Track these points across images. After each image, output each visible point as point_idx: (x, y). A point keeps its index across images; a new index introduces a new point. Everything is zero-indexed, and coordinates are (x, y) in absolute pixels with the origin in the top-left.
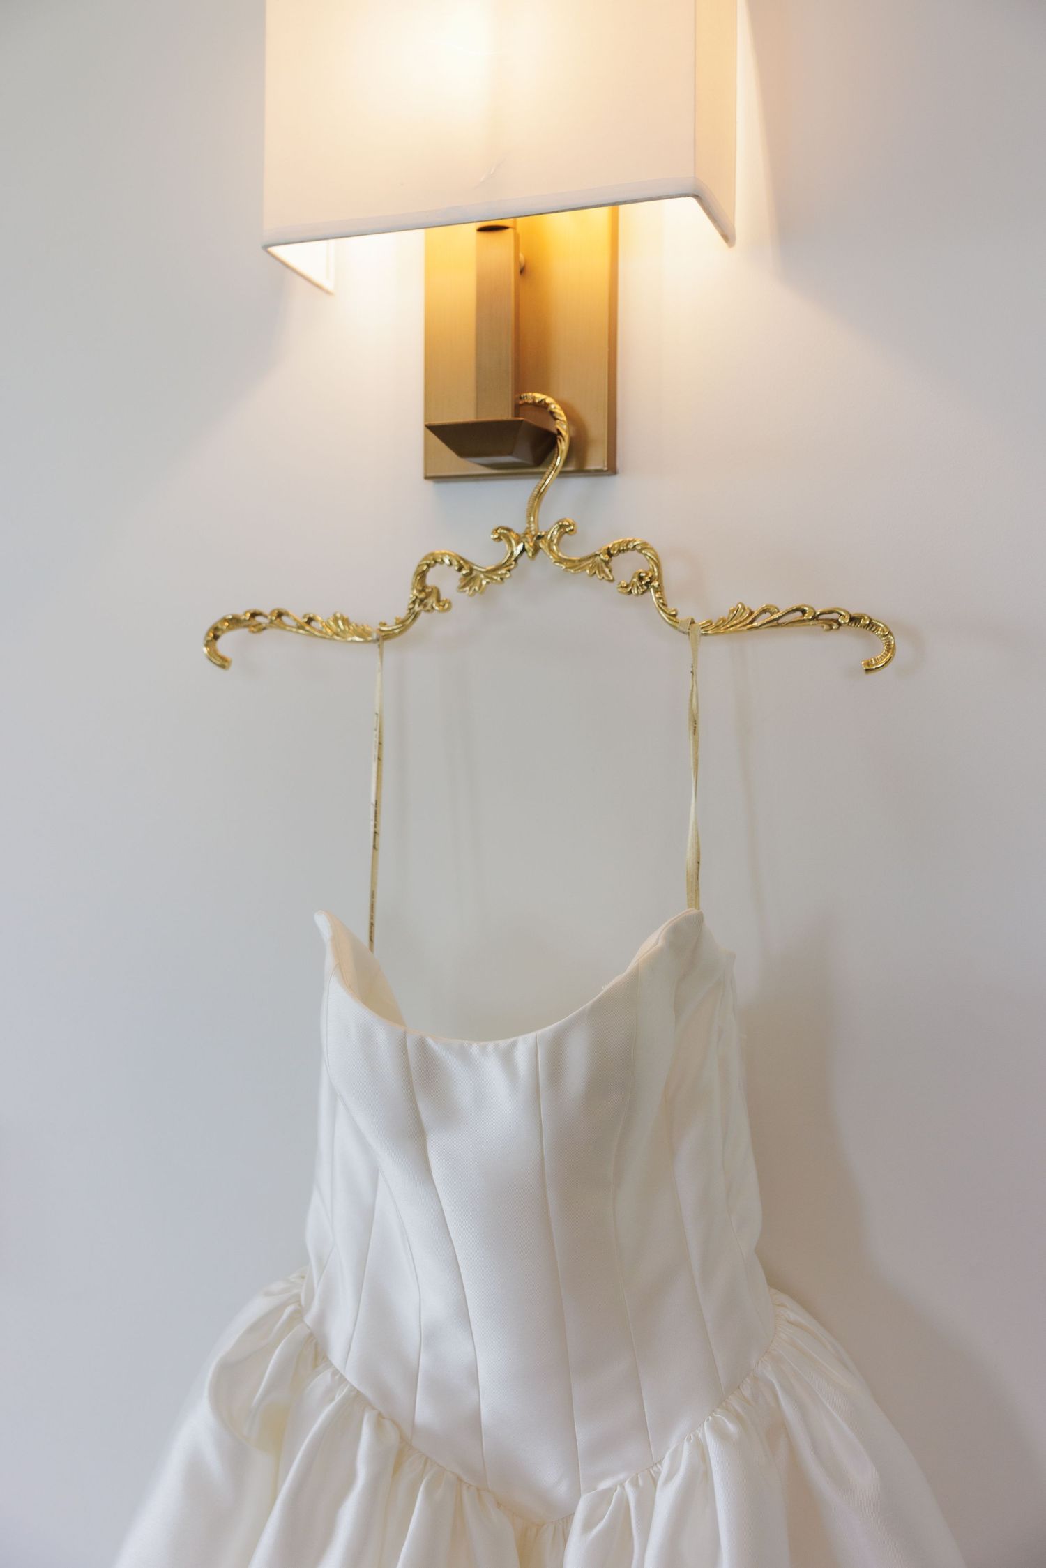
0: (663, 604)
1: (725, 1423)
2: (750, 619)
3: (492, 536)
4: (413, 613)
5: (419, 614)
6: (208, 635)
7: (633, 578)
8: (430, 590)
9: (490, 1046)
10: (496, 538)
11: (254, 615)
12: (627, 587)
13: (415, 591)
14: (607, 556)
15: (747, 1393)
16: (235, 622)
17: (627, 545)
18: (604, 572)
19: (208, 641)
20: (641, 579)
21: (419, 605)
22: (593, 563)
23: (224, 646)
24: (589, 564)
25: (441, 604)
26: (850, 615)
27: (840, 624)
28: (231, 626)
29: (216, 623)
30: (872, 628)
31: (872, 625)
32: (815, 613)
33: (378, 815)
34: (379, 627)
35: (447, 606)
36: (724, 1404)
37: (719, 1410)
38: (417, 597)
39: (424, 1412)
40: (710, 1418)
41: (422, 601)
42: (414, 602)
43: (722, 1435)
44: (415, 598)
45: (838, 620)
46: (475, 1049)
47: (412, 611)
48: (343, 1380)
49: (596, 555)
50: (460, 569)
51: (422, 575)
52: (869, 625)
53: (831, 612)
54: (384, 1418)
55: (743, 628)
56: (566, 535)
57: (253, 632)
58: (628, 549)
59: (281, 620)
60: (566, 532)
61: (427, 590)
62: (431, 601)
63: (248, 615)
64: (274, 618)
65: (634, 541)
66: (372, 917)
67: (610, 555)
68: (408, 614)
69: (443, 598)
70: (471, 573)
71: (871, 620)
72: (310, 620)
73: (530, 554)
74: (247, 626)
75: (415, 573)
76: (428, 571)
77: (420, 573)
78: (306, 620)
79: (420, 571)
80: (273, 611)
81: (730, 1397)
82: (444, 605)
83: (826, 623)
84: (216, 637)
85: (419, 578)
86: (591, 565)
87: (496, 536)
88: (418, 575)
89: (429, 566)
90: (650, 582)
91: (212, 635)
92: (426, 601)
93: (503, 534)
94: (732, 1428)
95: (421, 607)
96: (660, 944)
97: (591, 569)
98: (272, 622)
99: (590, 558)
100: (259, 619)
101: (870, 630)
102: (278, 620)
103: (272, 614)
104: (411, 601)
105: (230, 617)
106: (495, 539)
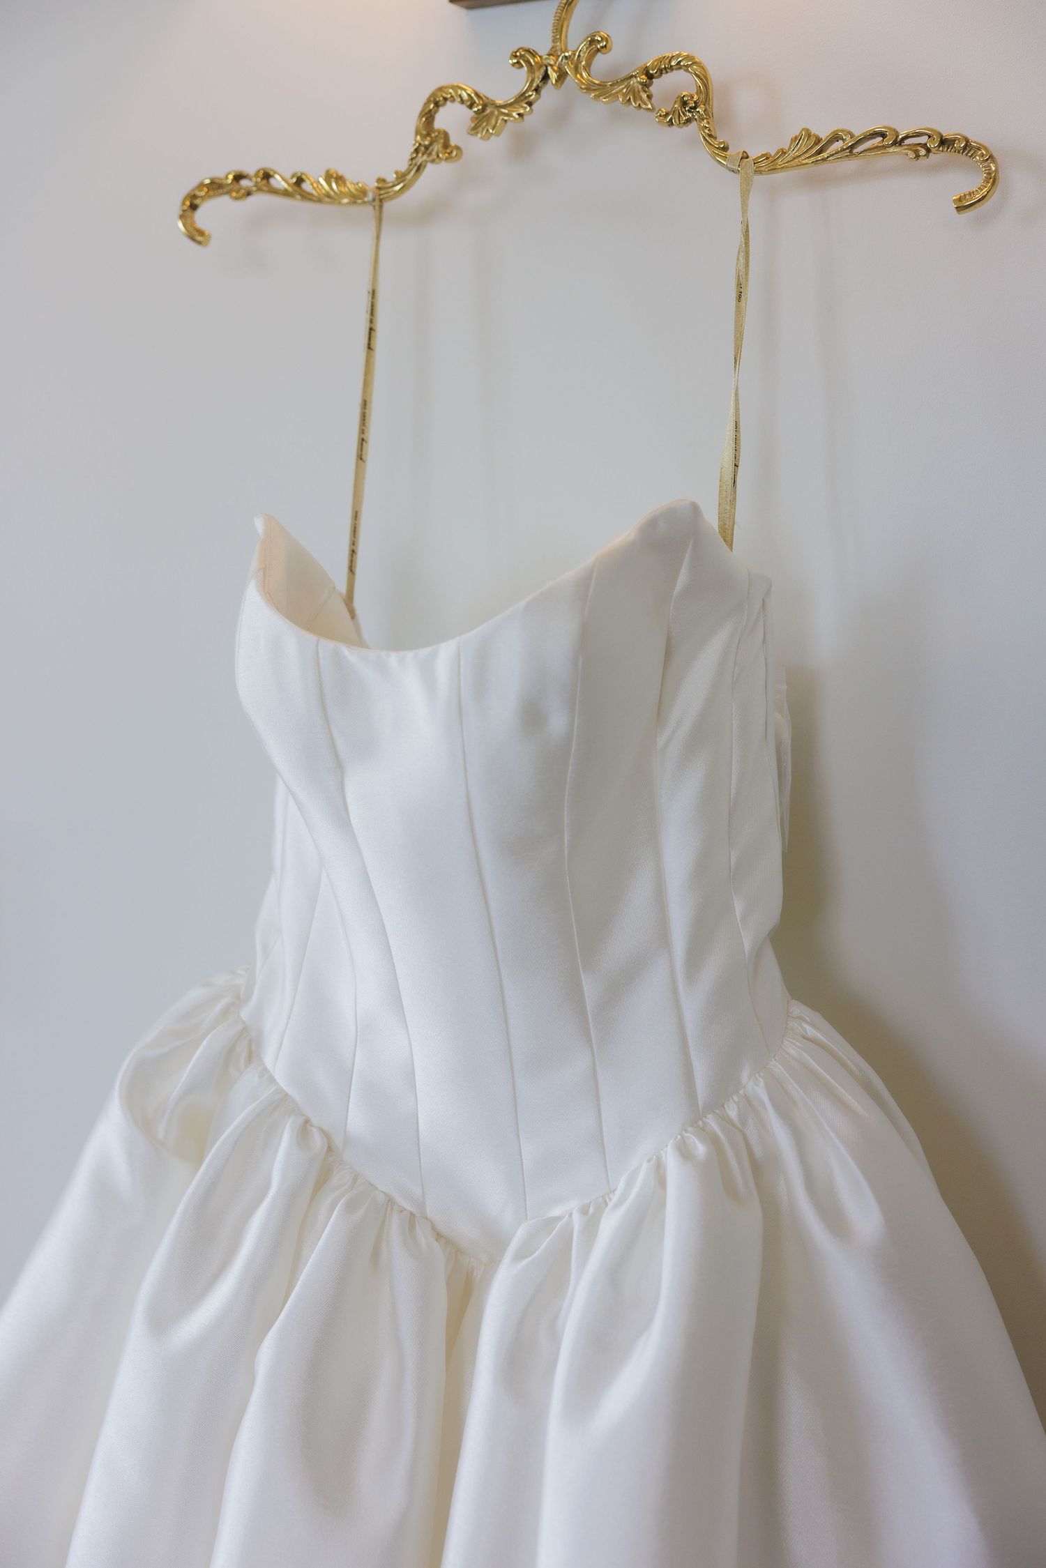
0: (710, 136)
1: (695, 1143)
2: (818, 147)
3: (510, 61)
4: (416, 165)
5: (425, 166)
6: (183, 203)
7: (675, 103)
8: (437, 134)
9: (410, 655)
10: (515, 63)
11: (238, 177)
12: (667, 114)
13: (419, 138)
14: (644, 77)
15: (732, 1112)
16: (216, 187)
17: (670, 62)
18: (641, 98)
19: (184, 211)
20: (684, 104)
21: (423, 154)
22: (627, 87)
23: (202, 218)
24: (623, 89)
25: (448, 151)
26: (942, 136)
27: (928, 150)
28: (211, 193)
29: (193, 190)
30: (969, 152)
31: (968, 147)
32: (897, 136)
33: (367, 418)
34: (376, 184)
35: (454, 153)
36: (700, 1123)
37: (690, 1129)
38: (420, 144)
39: (357, 1120)
40: (679, 1137)
41: (427, 148)
42: (417, 151)
43: (684, 1152)
44: (417, 145)
45: (926, 144)
46: (393, 659)
47: (414, 161)
48: (272, 1080)
49: (632, 76)
50: (471, 107)
51: (428, 116)
52: (965, 148)
53: (919, 135)
54: (311, 1126)
55: (806, 161)
56: (599, 54)
57: (236, 198)
58: (671, 68)
59: (268, 182)
60: (598, 50)
61: (433, 135)
62: (437, 147)
63: (231, 177)
64: (259, 180)
65: (679, 56)
66: (353, 543)
67: (650, 77)
68: (410, 165)
69: (453, 142)
70: (484, 109)
71: (967, 141)
72: (300, 181)
73: (554, 82)
74: (229, 192)
75: (420, 114)
76: (436, 112)
77: (426, 114)
78: (294, 180)
79: (427, 110)
80: (258, 171)
81: (709, 1116)
82: (451, 152)
83: (910, 150)
84: (194, 207)
85: (424, 119)
86: (625, 90)
87: (515, 61)
88: (423, 116)
89: (437, 105)
90: (695, 108)
91: (188, 203)
92: (431, 148)
93: (522, 57)
94: (700, 1149)
95: (425, 157)
96: (632, 536)
97: (625, 95)
98: (256, 185)
99: (623, 81)
100: (244, 183)
101: (967, 155)
102: (265, 182)
103: (256, 175)
104: (413, 149)
105: (207, 181)
106: (513, 65)
